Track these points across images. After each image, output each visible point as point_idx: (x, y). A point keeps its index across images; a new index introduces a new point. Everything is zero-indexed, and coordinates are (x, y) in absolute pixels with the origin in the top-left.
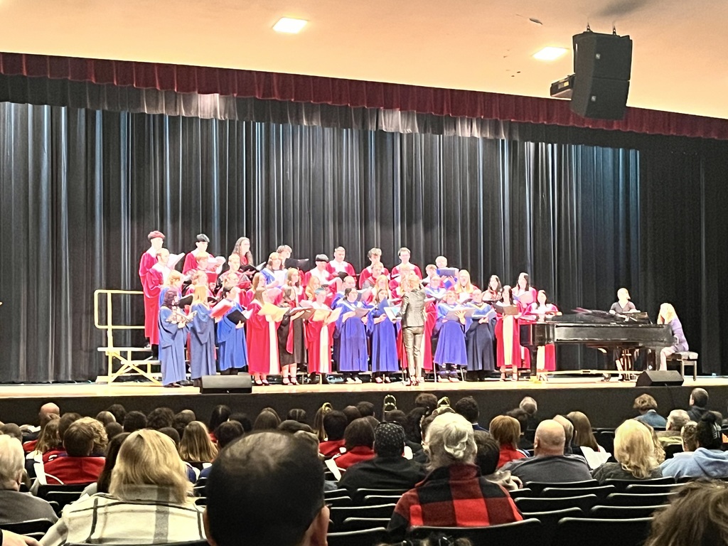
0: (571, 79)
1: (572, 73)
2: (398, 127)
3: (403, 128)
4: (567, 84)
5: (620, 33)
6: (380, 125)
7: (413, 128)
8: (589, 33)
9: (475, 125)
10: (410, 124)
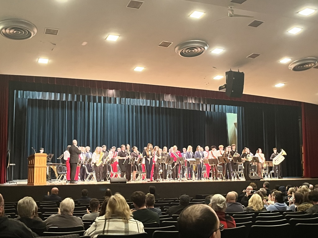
0: (225, 85)
1: (226, 83)
2: (169, 100)
3: (171, 100)
4: (224, 87)
5: (240, 71)
6: (164, 99)
7: (174, 100)
8: (231, 72)
9: (193, 99)
10: (173, 99)
